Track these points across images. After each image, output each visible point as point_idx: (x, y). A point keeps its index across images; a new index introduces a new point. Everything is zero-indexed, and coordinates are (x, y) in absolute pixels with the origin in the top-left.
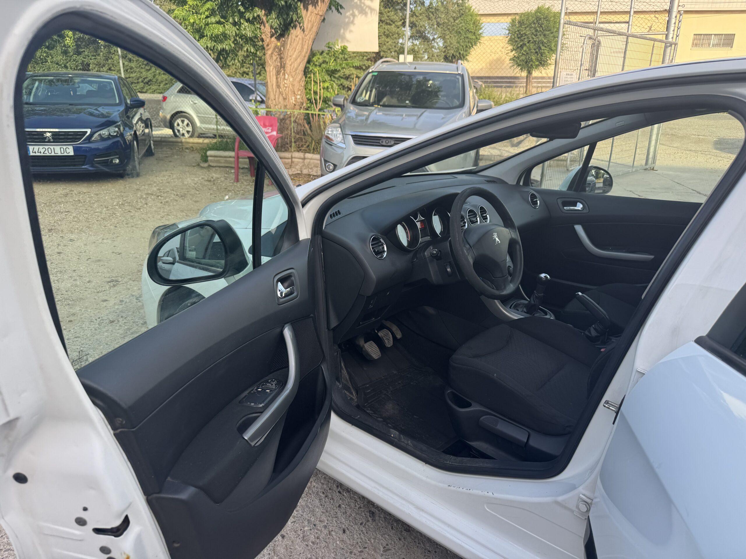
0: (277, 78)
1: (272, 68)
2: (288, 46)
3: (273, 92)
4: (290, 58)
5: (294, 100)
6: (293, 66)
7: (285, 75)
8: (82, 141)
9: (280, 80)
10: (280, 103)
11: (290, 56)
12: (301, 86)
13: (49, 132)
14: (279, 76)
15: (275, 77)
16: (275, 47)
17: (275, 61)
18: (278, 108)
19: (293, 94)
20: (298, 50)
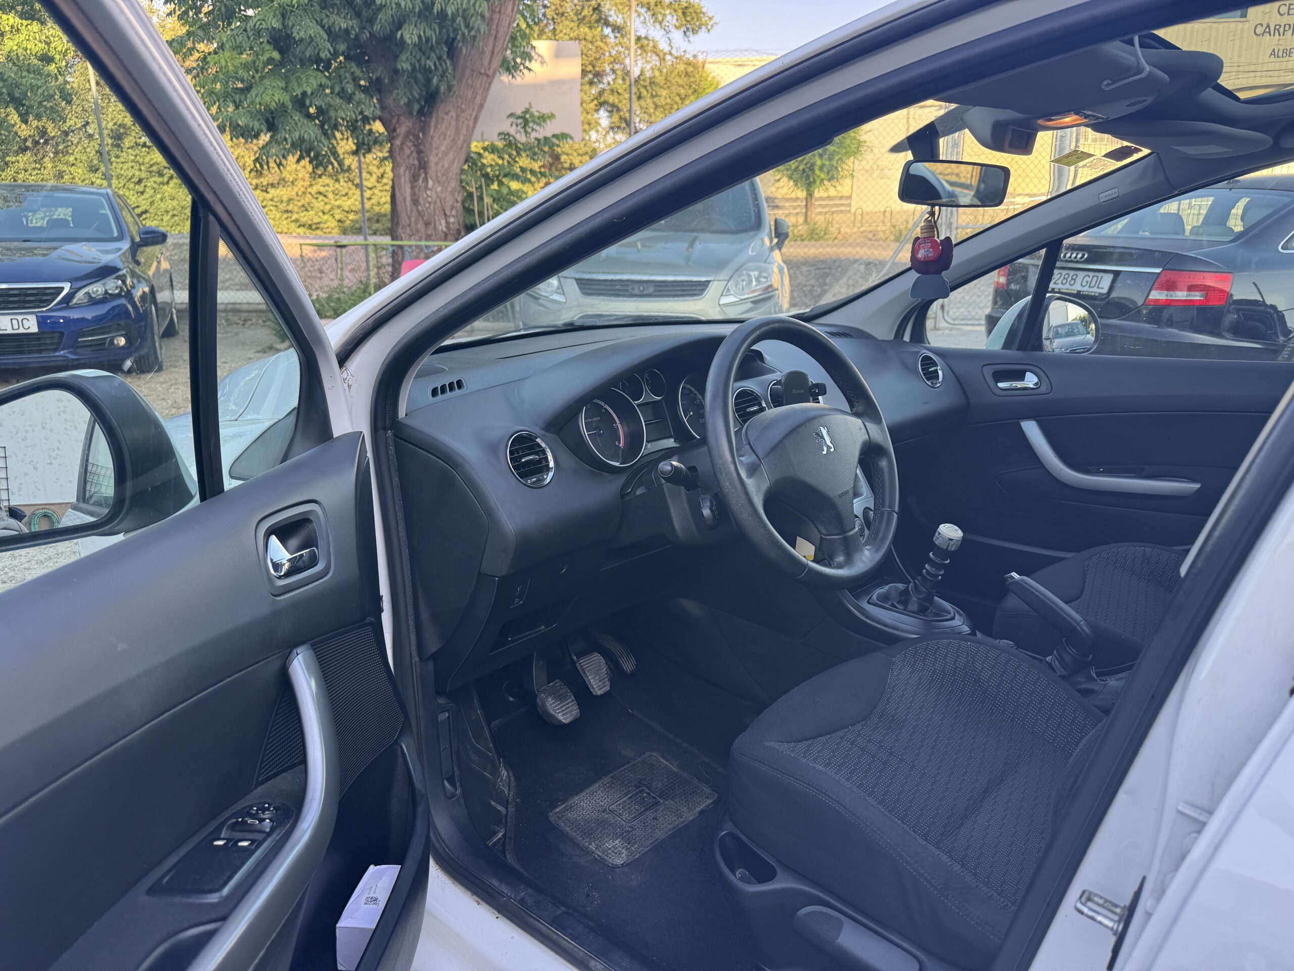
0: (412, 188)
2: (431, 132)
3: (407, 212)
4: (436, 151)
5: (444, 225)
6: (441, 164)
7: (427, 180)
8: (54, 306)
9: (419, 190)
10: (418, 231)
11: (436, 148)
12: (457, 201)
14: (416, 184)
15: (409, 185)
16: (409, 133)
17: (408, 157)
18: (416, 240)
19: (443, 216)
20: (450, 136)
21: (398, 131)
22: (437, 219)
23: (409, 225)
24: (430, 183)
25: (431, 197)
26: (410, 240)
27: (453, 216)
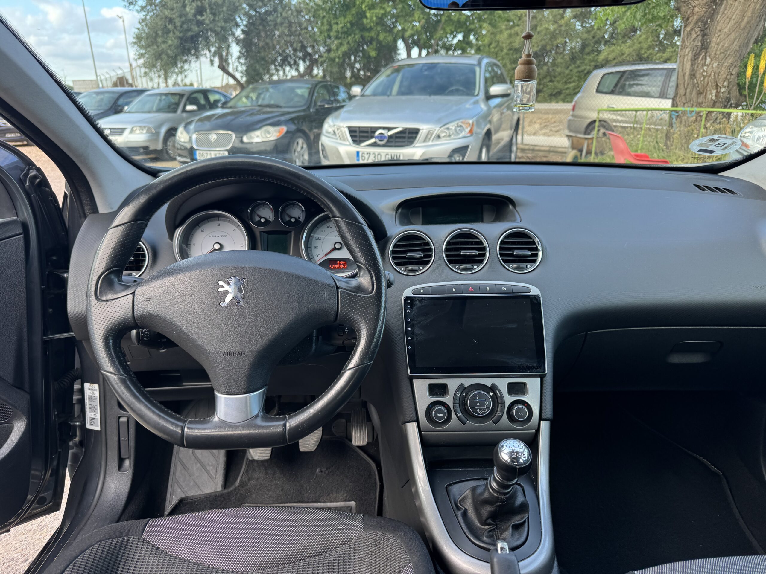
0: (692, 65)
1: (687, 50)
2: (719, 17)
3: (684, 84)
4: (719, 34)
5: (714, 94)
6: (721, 44)
7: (706, 59)
9: (697, 67)
10: (690, 100)
11: (720, 31)
12: (732, 74)
14: (696, 61)
15: (689, 63)
16: (699, 20)
17: (694, 40)
18: (688, 107)
19: (714, 88)
20: (734, 19)
21: (690, 19)
22: (708, 89)
23: (685, 95)
24: (709, 59)
25: (706, 72)
26: (684, 106)
27: (725, 87)
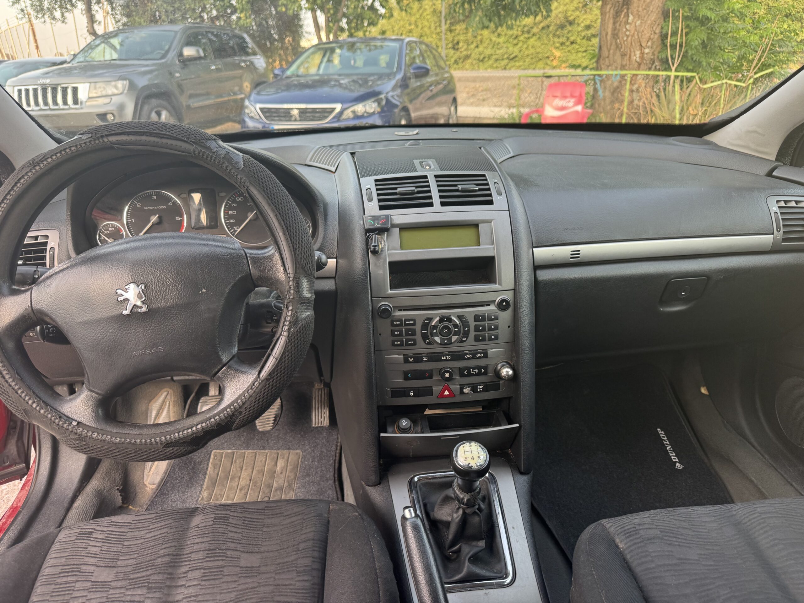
0: (614, 23)
1: (609, 7)
3: (607, 45)
5: (638, 56)
7: (628, 16)
8: (331, 120)
9: (620, 25)
10: (614, 62)
12: (655, 33)
13: (297, 109)
14: (618, 19)
18: (612, 70)
19: (638, 48)
22: (632, 50)
23: (608, 57)
24: (631, 17)
25: (629, 31)
26: (608, 69)
27: (649, 47)
